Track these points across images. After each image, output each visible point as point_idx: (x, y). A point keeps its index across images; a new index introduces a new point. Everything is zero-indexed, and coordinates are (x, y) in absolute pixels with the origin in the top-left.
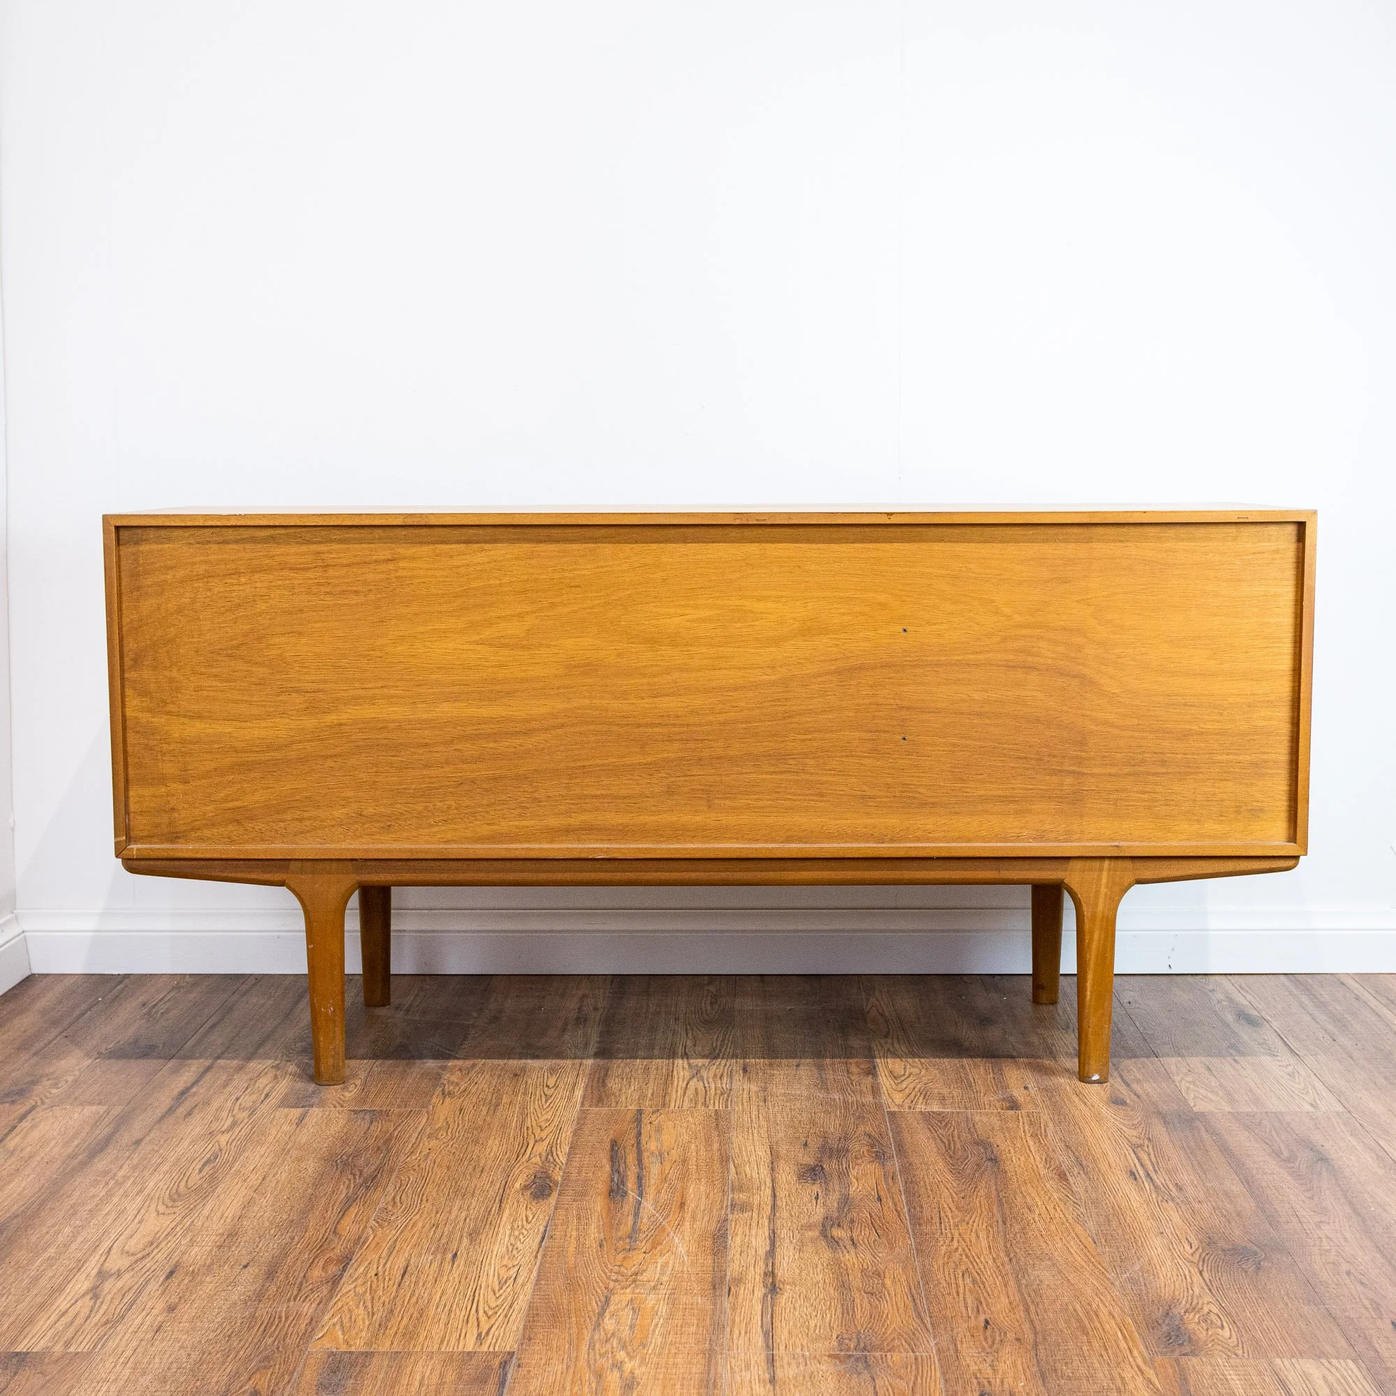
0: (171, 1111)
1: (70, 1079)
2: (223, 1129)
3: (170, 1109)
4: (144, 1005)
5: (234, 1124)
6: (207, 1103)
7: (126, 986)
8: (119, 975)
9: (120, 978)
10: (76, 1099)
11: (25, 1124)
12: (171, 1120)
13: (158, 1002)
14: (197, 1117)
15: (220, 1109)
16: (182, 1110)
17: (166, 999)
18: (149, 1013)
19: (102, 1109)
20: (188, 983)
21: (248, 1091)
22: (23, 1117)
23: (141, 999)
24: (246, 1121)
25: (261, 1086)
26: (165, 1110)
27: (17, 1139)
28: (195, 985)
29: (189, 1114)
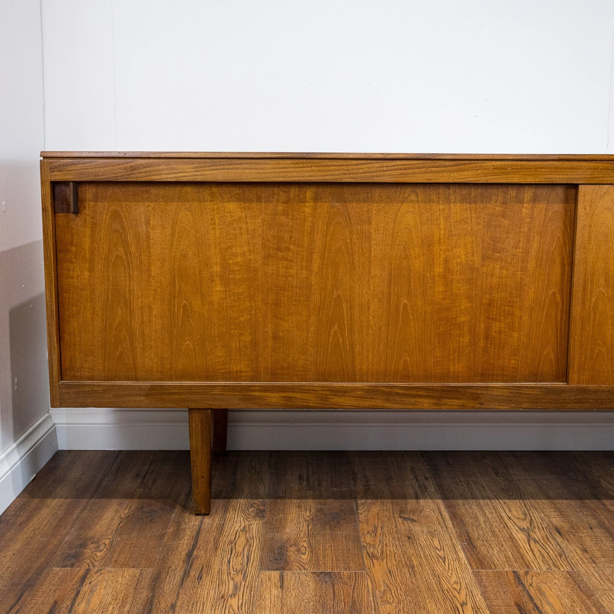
0: (186, 574)
1: (107, 542)
2: (230, 592)
3: (185, 573)
5: (236, 588)
6: (209, 566)
8: (115, 451)
10: (116, 561)
11: (86, 588)
12: (188, 583)
13: (146, 474)
14: (206, 580)
15: (220, 572)
16: (194, 573)
18: (143, 482)
19: (137, 572)
21: (233, 554)
22: (83, 580)
24: (243, 584)
25: (241, 550)
26: (182, 573)
27: (83, 605)
29: (200, 578)
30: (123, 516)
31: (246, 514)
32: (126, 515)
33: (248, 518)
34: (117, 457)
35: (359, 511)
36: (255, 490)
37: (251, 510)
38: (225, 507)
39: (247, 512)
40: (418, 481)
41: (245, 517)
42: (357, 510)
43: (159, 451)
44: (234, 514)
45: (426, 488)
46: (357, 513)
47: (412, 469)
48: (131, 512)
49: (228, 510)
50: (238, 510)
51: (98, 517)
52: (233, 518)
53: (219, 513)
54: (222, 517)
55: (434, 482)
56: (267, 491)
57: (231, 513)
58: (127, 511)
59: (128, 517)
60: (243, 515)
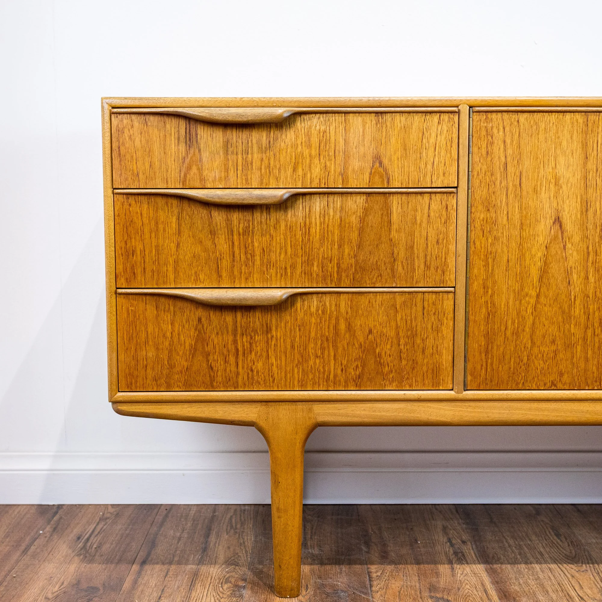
4: (79, 538)
7: (61, 518)
8: (54, 505)
9: (55, 510)
13: (90, 536)
17: (96, 533)
18: (84, 547)
20: (111, 514)
23: (76, 531)
28: (117, 515)
30: (50, 596)
31: (219, 592)
32: (55, 594)
33: (221, 598)
34: (56, 513)
35: (373, 589)
36: (233, 558)
37: (225, 587)
38: (191, 582)
39: (221, 589)
40: (452, 545)
41: (218, 596)
42: (371, 586)
43: (111, 505)
44: (202, 593)
45: (463, 555)
46: (371, 591)
47: (445, 528)
48: (62, 590)
49: (194, 586)
50: (208, 587)
51: (16, 597)
52: (201, 598)
53: (182, 590)
54: (186, 596)
55: (474, 547)
56: (249, 559)
57: (198, 591)
58: (56, 589)
59: (57, 597)
60: (214, 594)
